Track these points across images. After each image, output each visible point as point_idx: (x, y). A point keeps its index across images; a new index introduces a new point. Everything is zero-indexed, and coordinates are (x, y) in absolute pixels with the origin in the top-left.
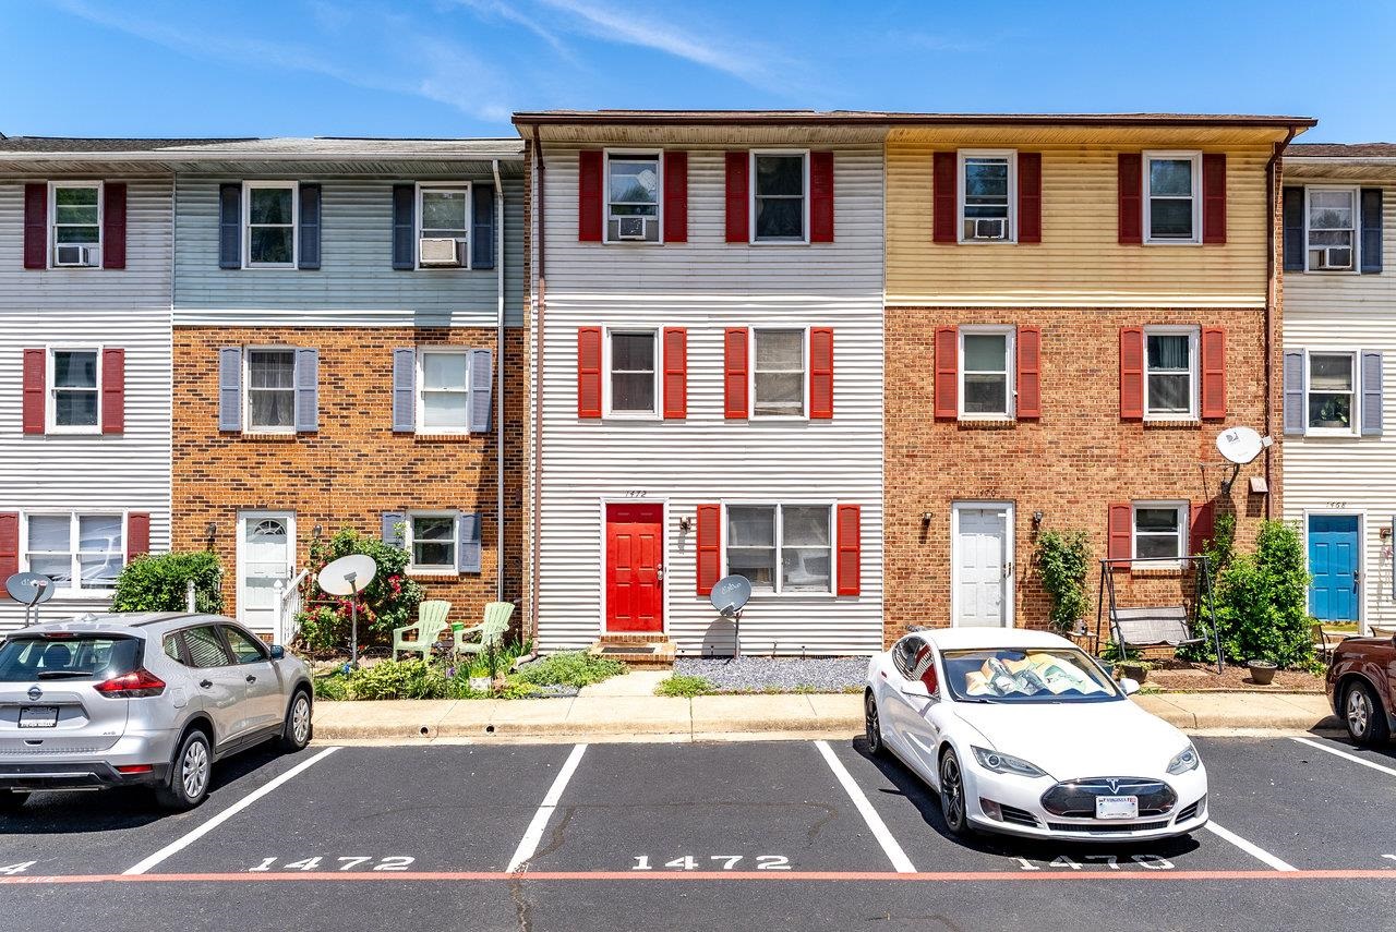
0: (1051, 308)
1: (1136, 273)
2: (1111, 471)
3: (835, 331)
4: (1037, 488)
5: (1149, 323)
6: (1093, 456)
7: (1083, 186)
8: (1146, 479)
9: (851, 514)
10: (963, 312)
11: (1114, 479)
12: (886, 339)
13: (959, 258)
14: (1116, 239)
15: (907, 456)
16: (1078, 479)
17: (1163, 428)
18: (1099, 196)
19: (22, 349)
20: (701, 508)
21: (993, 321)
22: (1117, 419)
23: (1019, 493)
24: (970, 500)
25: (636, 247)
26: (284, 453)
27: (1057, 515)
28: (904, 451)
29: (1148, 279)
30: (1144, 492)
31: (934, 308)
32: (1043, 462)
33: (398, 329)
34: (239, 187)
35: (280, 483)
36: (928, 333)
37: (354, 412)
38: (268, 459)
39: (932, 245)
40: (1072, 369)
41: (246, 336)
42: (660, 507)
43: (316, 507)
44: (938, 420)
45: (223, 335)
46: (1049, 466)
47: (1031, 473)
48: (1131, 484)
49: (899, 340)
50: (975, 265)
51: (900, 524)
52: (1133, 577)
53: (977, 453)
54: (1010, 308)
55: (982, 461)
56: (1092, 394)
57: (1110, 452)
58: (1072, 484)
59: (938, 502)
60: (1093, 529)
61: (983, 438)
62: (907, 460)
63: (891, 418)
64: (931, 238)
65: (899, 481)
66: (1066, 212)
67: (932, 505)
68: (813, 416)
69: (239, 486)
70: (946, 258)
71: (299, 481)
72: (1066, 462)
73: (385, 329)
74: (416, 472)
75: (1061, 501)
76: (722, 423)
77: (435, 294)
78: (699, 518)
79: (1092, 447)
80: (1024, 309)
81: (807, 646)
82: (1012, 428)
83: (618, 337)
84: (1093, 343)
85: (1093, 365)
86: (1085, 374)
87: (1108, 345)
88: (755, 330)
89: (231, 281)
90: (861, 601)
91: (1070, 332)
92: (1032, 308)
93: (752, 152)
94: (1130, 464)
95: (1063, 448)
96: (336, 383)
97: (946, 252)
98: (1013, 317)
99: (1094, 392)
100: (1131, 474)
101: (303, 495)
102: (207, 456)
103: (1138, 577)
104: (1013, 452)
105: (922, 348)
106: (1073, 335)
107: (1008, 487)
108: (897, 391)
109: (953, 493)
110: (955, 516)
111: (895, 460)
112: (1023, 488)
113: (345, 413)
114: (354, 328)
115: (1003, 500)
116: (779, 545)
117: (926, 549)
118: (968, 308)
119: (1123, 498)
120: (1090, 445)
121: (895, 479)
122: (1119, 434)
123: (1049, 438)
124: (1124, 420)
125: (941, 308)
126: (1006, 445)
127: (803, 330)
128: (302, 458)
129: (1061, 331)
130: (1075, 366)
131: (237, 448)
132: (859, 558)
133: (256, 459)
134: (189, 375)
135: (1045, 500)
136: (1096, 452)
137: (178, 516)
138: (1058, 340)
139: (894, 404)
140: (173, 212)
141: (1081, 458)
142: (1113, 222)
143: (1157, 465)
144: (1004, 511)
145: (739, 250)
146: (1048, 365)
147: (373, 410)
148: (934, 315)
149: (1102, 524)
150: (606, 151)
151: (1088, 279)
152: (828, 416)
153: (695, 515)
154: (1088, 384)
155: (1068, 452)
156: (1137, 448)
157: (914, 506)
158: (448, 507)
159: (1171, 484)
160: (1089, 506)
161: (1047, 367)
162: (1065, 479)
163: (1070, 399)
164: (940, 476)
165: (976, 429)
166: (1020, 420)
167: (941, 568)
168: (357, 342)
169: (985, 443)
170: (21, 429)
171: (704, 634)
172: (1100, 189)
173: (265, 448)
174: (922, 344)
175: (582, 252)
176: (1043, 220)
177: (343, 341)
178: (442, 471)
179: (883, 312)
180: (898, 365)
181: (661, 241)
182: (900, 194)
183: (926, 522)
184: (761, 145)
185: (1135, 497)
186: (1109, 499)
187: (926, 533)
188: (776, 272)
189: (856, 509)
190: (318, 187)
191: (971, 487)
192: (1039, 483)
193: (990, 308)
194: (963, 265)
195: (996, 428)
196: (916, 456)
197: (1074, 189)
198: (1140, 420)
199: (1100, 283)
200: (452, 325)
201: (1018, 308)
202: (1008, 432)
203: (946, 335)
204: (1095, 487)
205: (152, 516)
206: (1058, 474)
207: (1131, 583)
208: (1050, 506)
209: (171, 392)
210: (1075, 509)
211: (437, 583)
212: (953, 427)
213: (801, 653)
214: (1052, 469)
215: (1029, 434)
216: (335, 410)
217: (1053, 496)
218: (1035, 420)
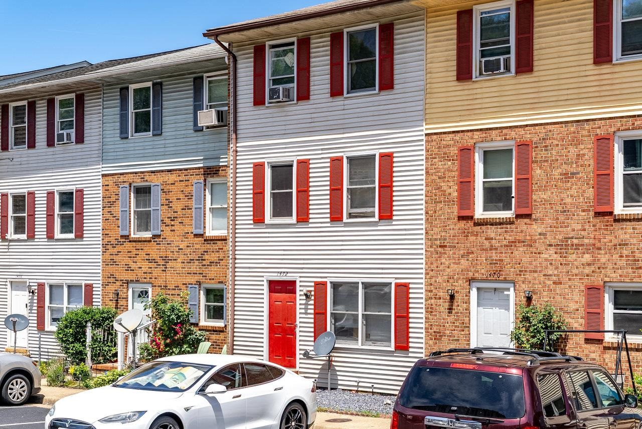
0: (541, 124)
1: (608, 88)
2: (587, 257)
3: (395, 155)
4: (531, 271)
5: (619, 130)
6: (572, 245)
7: (566, 20)
8: (615, 264)
9: (403, 289)
10: (478, 133)
11: (589, 265)
12: (427, 158)
13: (475, 91)
14: (592, 61)
15: (441, 246)
16: (561, 264)
17: (630, 220)
18: (579, 26)
19: (46, 192)
20: (317, 284)
21: (499, 138)
22: (592, 214)
23: (517, 275)
24: (483, 280)
25: (283, 107)
26: (147, 248)
27: (545, 293)
28: (438, 242)
29: (617, 92)
30: (614, 275)
31: (458, 132)
32: (534, 250)
33: (196, 168)
34: (127, 88)
35: (145, 266)
36: (454, 151)
37: (176, 222)
38: (140, 252)
39: (456, 83)
40: (556, 173)
41: (130, 178)
42: (294, 283)
43: (160, 282)
44: (461, 218)
45: (122, 178)
46: (539, 253)
47: (526, 259)
48: (603, 268)
49: (435, 158)
50: (487, 95)
51: (435, 298)
52: (606, 348)
53: (487, 244)
54: (510, 127)
55: (491, 249)
56: (572, 193)
57: (586, 241)
58: (557, 268)
59: (460, 282)
60: (573, 306)
61: (491, 231)
62: (440, 249)
63: (430, 218)
64: (455, 78)
65: (435, 265)
66: (554, 44)
67: (456, 284)
68: (381, 218)
69: (129, 269)
70: (466, 92)
71: (153, 265)
72: (552, 250)
73: (190, 169)
74: (204, 260)
75: (548, 282)
76: (329, 225)
77: (213, 145)
78: (315, 291)
79: (572, 238)
80: (521, 126)
81: (375, 386)
82: (512, 223)
83: (274, 167)
84: (573, 151)
85: (573, 169)
86: (567, 176)
87: (585, 151)
88: (347, 158)
89: (125, 145)
90: (410, 355)
91: (555, 142)
92: (527, 126)
93: (345, 31)
94: (603, 252)
95: (550, 239)
96: (169, 204)
97: (466, 87)
98: (513, 134)
99: (573, 192)
100: (603, 260)
101: (155, 274)
102: (116, 250)
103: (609, 348)
104: (513, 242)
105: (450, 163)
106: (557, 145)
107: (510, 271)
108: (434, 197)
109: (471, 275)
110: (474, 293)
111: (432, 249)
112: (520, 271)
113: (173, 223)
114: (176, 170)
115: (505, 281)
116: (360, 312)
117: (452, 318)
118: (481, 130)
119: (598, 280)
120: (570, 236)
121: (432, 263)
122: (594, 226)
123: (539, 230)
124: (598, 214)
125: (463, 131)
126: (508, 237)
127: (375, 155)
128: (154, 251)
129: (548, 142)
130: (559, 170)
131: (128, 245)
132: (408, 323)
133: (135, 252)
134: (109, 203)
135: (535, 281)
136: (575, 241)
137: (105, 285)
138: (546, 150)
139: (432, 206)
140: (101, 107)
141: (563, 247)
142: (589, 47)
143: (625, 252)
144: (508, 290)
145: (339, 101)
146: (538, 171)
147: (186, 221)
148: (458, 137)
149: (580, 302)
150: (268, 44)
151: (569, 97)
152: (390, 217)
153: (313, 289)
154: (569, 185)
155: (553, 242)
156: (608, 238)
157: (445, 284)
158: (219, 282)
159: (637, 268)
160: (570, 287)
161: (537, 172)
162: (551, 264)
163: (556, 199)
164: (462, 261)
165: (486, 225)
166: (518, 216)
167: (462, 333)
168: (178, 179)
169: (493, 235)
170: (45, 236)
171: (318, 371)
172: (579, 20)
173: (139, 245)
174: (450, 160)
175: (256, 112)
176: (535, 53)
177: (172, 178)
178: (216, 259)
179: (423, 138)
180: (434, 177)
181: (295, 102)
182: (435, 47)
183: (452, 297)
184: (350, 25)
185: (607, 279)
186: (585, 281)
187: (452, 305)
188: (360, 115)
189: (406, 286)
190: (161, 84)
191: (483, 270)
192: (531, 268)
193: (497, 128)
194: (478, 96)
195: (500, 224)
196: (445, 246)
197: (559, 23)
198: (611, 213)
199: (580, 100)
200: (221, 164)
201: (516, 127)
202: (509, 226)
203: (466, 152)
204: (575, 271)
205: (94, 286)
206: (546, 260)
207: (603, 353)
208: (540, 286)
209: (101, 213)
210: (558, 289)
211: (214, 331)
212: (471, 223)
213: (371, 390)
214: (542, 256)
215: (525, 227)
216: (167, 221)
217: (542, 278)
218: (528, 216)
